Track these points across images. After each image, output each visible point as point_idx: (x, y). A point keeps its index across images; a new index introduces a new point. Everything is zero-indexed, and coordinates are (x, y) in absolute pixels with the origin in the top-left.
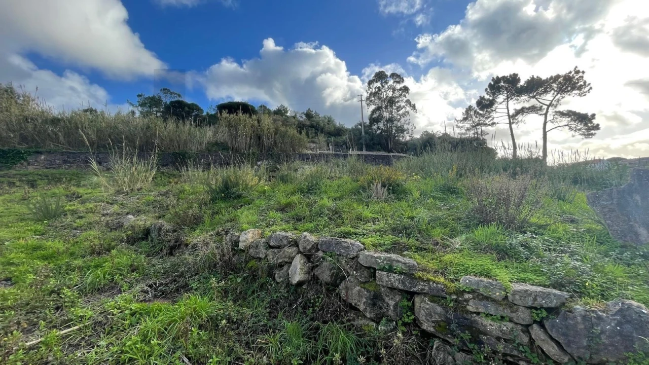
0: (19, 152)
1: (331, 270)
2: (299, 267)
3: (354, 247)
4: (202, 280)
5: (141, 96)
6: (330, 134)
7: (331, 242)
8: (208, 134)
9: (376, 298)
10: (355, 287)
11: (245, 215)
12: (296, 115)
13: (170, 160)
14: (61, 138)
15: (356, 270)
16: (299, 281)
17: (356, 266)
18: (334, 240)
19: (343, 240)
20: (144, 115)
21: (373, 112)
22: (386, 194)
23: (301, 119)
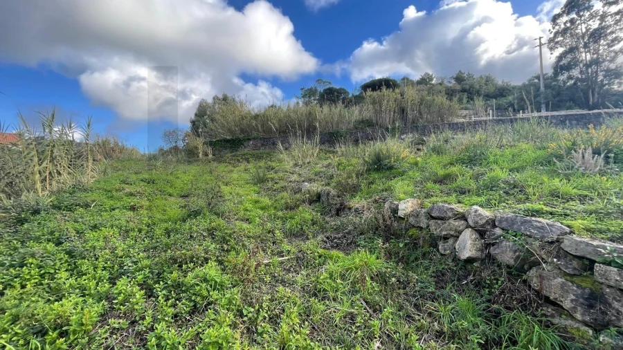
0: (240, 140)
1: (515, 251)
2: (469, 242)
3: (553, 229)
4: (367, 240)
5: (302, 89)
6: (488, 97)
7: (515, 219)
8: (355, 113)
9: (595, 299)
10: (555, 278)
11: (399, 186)
12: (443, 82)
13: (326, 139)
14: (260, 128)
15: (558, 257)
16: (470, 257)
17: (557, 252)
18: (519, 218)
19: (533, 218)
20: (306, 104)
21: (560, 58)
22: (602, 165)
23: (449, 85)
